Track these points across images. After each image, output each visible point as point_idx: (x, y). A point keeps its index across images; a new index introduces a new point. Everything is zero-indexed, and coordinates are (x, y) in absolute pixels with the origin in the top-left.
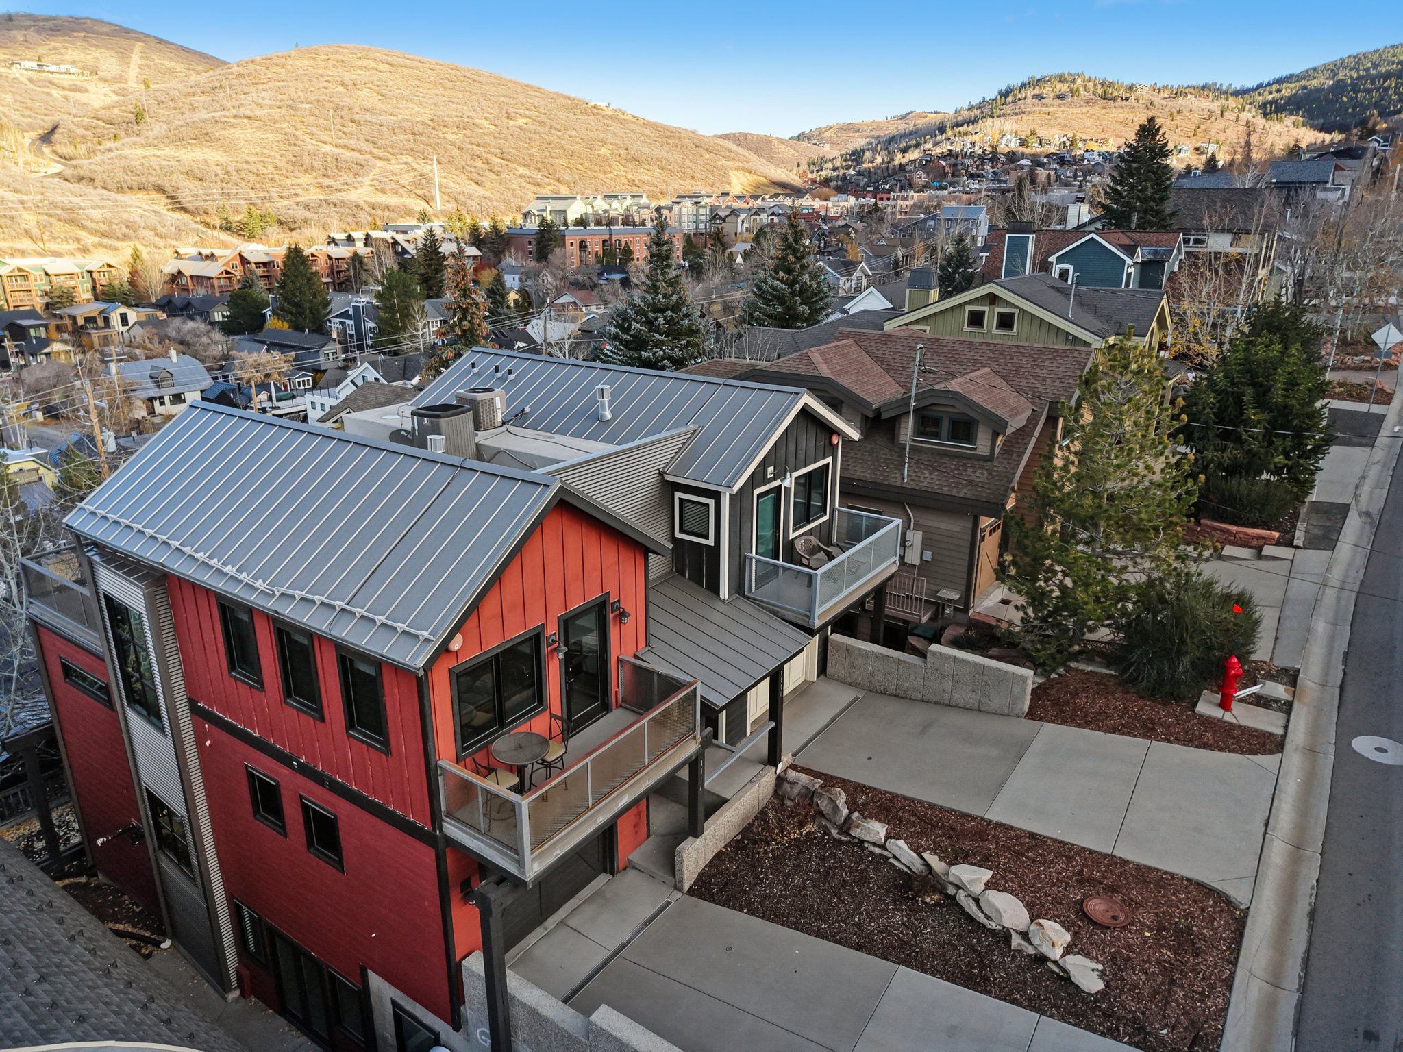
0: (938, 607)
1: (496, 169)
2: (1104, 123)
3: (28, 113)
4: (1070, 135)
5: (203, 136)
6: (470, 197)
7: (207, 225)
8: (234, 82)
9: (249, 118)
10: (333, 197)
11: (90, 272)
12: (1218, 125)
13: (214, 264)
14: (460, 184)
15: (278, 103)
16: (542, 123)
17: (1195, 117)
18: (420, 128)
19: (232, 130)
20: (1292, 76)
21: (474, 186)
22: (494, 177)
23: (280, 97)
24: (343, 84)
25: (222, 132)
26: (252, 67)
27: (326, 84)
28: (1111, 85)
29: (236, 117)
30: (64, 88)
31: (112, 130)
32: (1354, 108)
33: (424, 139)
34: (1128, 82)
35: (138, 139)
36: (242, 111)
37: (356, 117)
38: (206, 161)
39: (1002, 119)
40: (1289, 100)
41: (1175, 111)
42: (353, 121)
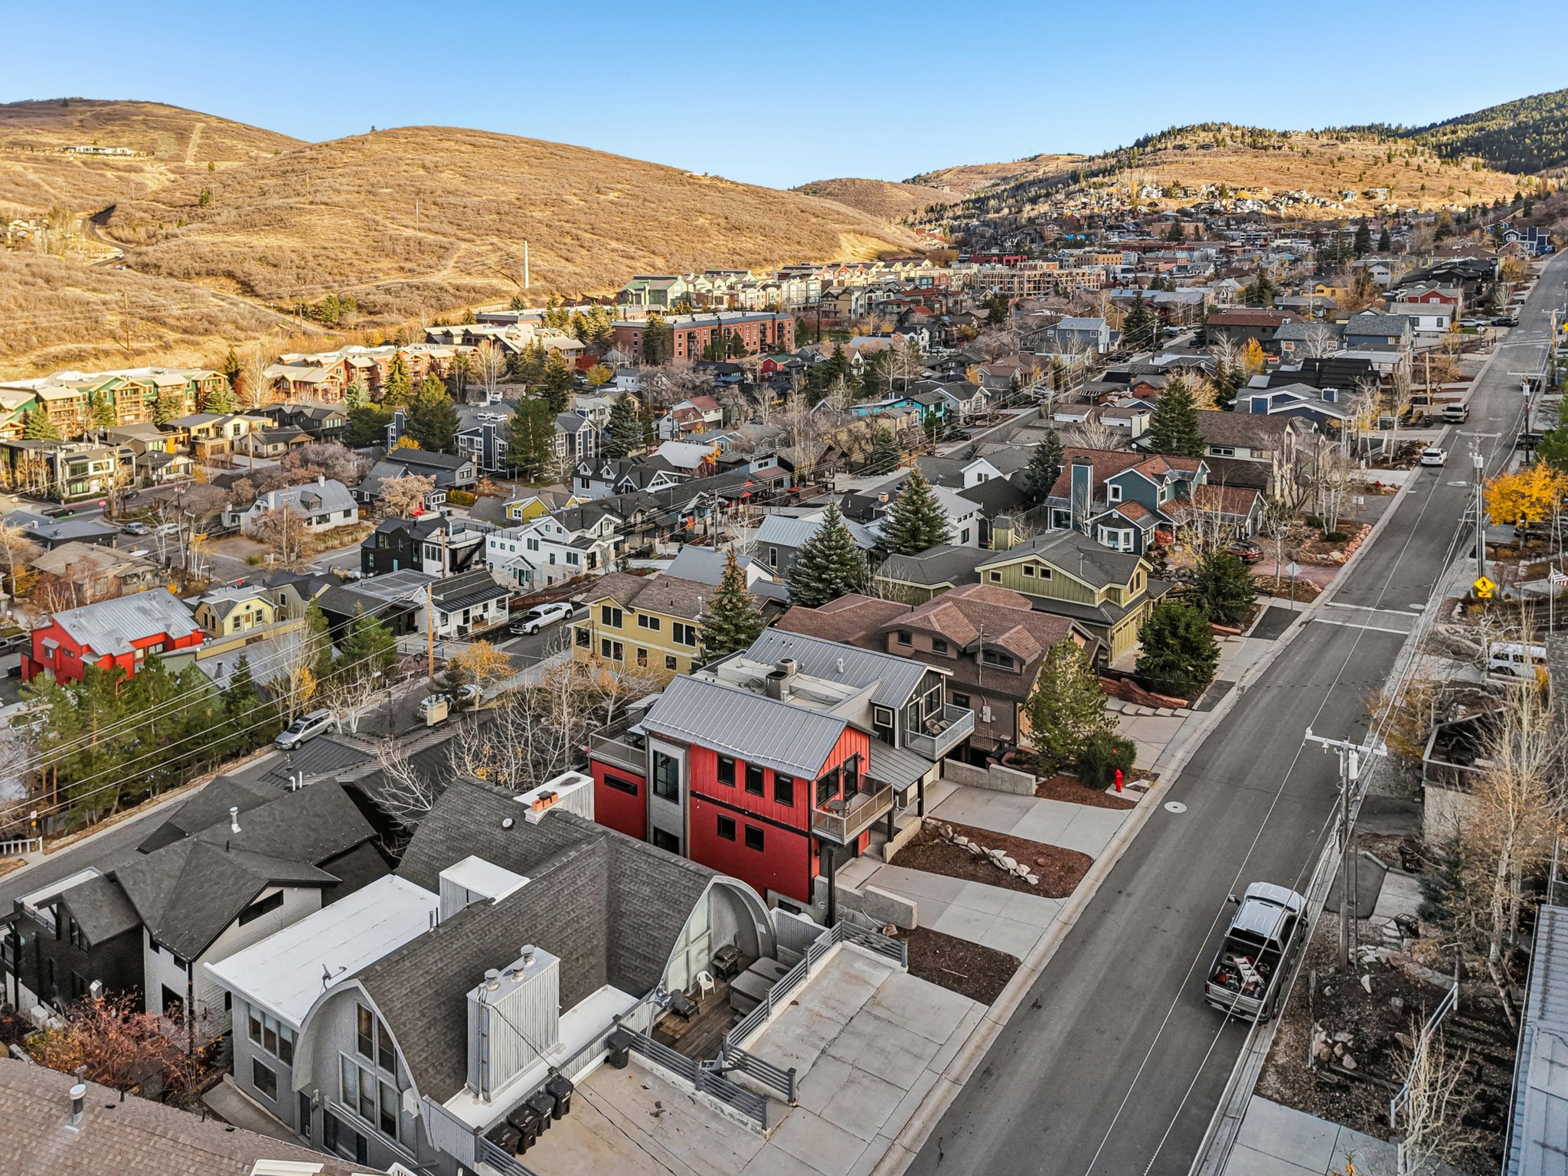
0: (1001, 743)
1: (586, 244)
2: (1256, 171)
3: (79, 194)
4: (1219, 184)
5: (277, 222)
6: (560, 274)
7: (280, 310)
8: (307, 166)
9: (326, 204)
10: (415, 281)
11: (196, 382)
12: (1387, 170)
13: (319, 370)
14: (549, 262)
15: (356, 189)
16: (636, 197)
17: (1360, 164)
18: (506, 208)
19: (309, 217)
20: (1467, 116)
21: (564, 262)
22: (584, 252)
23: (358, 182)
24: (424, 167)
25: (298, 219)
26: (326, 151)
27: (406, 168)
28: (1261, 133)
29: (312, 203)
30: (118, 169)
31: (174, 214)
32: (1540, 150)
33: (510, 218)
34: (1280, 129)
35: (204, 225)
36: (319, 198)
37: (439, 200)
38: (280, 247)
39: (1142, 170)
40: (1466, 142)
41: (1335, 158)
42: (435, 203)
